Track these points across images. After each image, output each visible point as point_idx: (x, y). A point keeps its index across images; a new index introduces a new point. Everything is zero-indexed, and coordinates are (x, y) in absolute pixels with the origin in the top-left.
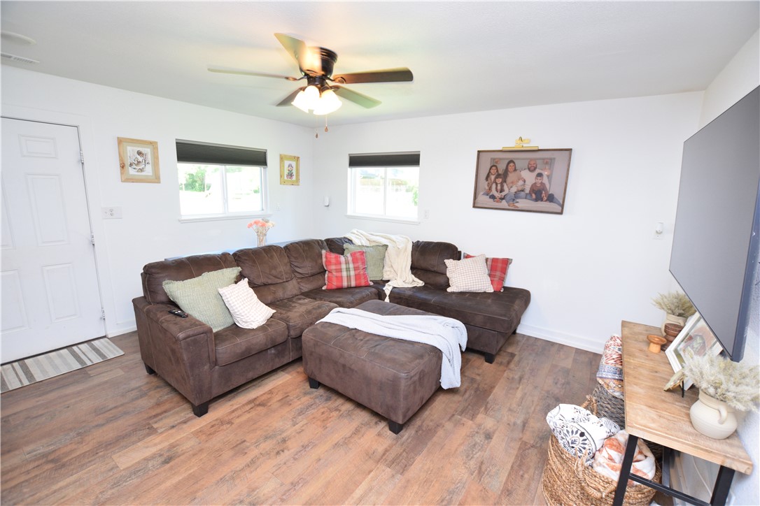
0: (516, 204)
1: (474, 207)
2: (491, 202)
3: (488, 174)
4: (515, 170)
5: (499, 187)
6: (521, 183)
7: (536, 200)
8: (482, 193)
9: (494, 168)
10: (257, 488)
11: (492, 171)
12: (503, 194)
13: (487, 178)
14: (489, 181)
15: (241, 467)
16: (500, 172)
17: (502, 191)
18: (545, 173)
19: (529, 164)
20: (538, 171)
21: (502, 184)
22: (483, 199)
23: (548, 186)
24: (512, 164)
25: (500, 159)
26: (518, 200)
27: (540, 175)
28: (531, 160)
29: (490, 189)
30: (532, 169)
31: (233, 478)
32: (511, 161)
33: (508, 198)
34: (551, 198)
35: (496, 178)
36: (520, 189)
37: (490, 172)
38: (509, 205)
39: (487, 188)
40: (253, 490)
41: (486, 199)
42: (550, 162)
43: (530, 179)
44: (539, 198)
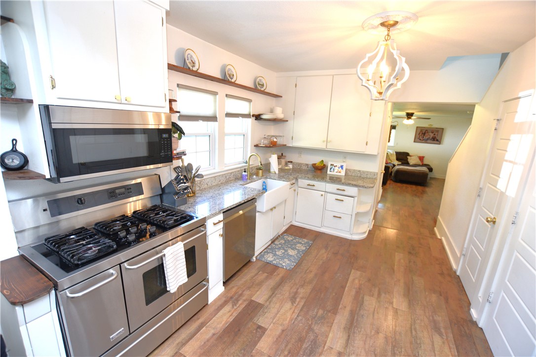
0: (427, 142)
4: (427, 133)
6: (429, 136)
9: (421, 132)
12: (424, 139)
13: (419, 134)
18: (436, 134)
21: (423, 136)
22: (417, 140)
27: (435, 134)
29: (420, 137)
30: (432, 133)
34: (437, 140)
41: (418, 140)
42: (437, 131)
43: (432, 135)
44: (434, 140)
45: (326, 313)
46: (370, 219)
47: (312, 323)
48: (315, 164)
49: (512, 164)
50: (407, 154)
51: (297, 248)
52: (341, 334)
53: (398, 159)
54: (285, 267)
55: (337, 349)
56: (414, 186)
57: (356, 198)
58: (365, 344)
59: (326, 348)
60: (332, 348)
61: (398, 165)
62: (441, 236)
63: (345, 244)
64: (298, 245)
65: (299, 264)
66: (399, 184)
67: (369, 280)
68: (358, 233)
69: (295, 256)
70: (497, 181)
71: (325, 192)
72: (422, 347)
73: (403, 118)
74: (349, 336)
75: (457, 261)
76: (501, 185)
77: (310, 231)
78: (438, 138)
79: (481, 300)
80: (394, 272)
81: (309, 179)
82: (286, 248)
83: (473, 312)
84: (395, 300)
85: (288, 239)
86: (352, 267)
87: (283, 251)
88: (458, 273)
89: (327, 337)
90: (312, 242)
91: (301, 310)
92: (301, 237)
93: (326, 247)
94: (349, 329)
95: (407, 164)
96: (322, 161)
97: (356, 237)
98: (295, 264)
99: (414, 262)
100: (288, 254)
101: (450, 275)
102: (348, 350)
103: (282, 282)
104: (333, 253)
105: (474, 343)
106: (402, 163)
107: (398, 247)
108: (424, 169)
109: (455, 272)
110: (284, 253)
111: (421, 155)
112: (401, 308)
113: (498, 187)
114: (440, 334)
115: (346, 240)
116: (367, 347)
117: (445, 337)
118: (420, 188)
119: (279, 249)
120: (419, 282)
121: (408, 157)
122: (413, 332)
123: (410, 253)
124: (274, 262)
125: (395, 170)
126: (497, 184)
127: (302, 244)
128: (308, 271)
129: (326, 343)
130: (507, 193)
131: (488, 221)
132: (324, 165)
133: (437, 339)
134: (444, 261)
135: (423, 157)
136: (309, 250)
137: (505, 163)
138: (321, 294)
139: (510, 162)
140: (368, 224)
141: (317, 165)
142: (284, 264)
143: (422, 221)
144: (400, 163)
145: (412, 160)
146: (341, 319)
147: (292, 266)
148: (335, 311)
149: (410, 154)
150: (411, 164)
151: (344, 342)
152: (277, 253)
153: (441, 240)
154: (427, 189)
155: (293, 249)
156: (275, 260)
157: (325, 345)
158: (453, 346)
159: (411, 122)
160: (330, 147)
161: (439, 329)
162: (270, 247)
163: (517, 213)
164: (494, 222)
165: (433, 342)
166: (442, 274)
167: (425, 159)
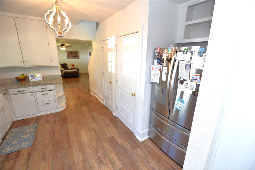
1: (68, 58)
24: (72, 53)
30: (74, 54)
34: (77, 57)
41: (69, 57)
42: (76, 53)
43: (74, 55)
44: (76, 57)
45: (67, 150)
46: (64, 98)
47: (63, 160)
48: (18, 77)
49: (111, 62)
50: (66, 64)
51: (28, 132)
52: (79, 153)
53: (62, 67)
54: (26, 147)
55: (81, 160)
56: (74, 78)
57: (55, 90)
58: (90, 149)
59: (76, 164)
60: (79, 162)
61: (64, 70)
62: (94, 94)
63: (57, 115)
64: (28, 130)
65: (35, 140)
66: (68, 79)
67: (78, 124)
68: (61, 107)
69: (30, 137)
70: (108, 69)
71: (34, 92)
72: (107, 134)
73: (60, 47)
74: (82, 151)
75: (103, 100)
76: (110, 70)
77: (31, 119)
78: (77, 56)
79: (115, 109)
80: (85, 115)
81: (17, 87)
82: (19, 136)
83: (114, 114)
84: (91, 125)
85: (17, 130)
86: (67, 123)
87: (18, 140)
88: (105, 105)
89: (74, 159)
90: (37, 124)
91: (53, 159)
92: (26, 125)
93: (47, 122)
94: (81, 148)
95: (68, 69)
96: (23, 74)
97: (61, 110)
98: (32, 141)
99: (90, 108)
100: (23, 139)
101: (103, 107)
102: (85, 156)
103: (30, 156)
104: (53, 123)
105: (118, 123)
106: (65, 69)
107: (81, 105)
108: (76, 70)
109: (104, 105)
110: (19, 140)
111: (73, 64)
112: (95, 127)
113: (109, 71)
114: (110, 126)
115: (56, 113)
116: (91, 149)
117: (111, 126)
118: (77, 79)
119: (13, 140)
120: (95, 114)
121: (67, 66)
122: (102, 131)
123: (87, 105)
124: (14, 150)
125: (63, 72)
126: (108, 70)
127: (30, 128)
128: (44, 140)
129: (75, 162)
130: (112, 72)
131: (109, 83)
132: (25, 77)
133: (110, 129)
134: (99, 103)
135: (74, 65)
136: (37, 129)
137: (109, 62)
138: (59, 145)
139: (110, 62)
140: (64, 101)
141: (19, 78)
142: (24, 146)
143: (85, 92)
144: (64, 69)
145: (69, 67)
146: (75, 148)
147: (31, 143)
148: (70, 146)
149: (68, 64)
150: (69, 69)
151: (82, 155)
152: (13, 143)
153: (94, 96)
154: (80, 78)
155: (25, 134)
156: (14, 148)
157: (75, 163)
158: (114, 127)
159: (64, 49)
160: (27, 65)
161: (108, 125)
162: (3, 144)
163: (117, 78)
164: (111, 83)
165: (109, 130)
166: (100, 107)
167: (74, 66)
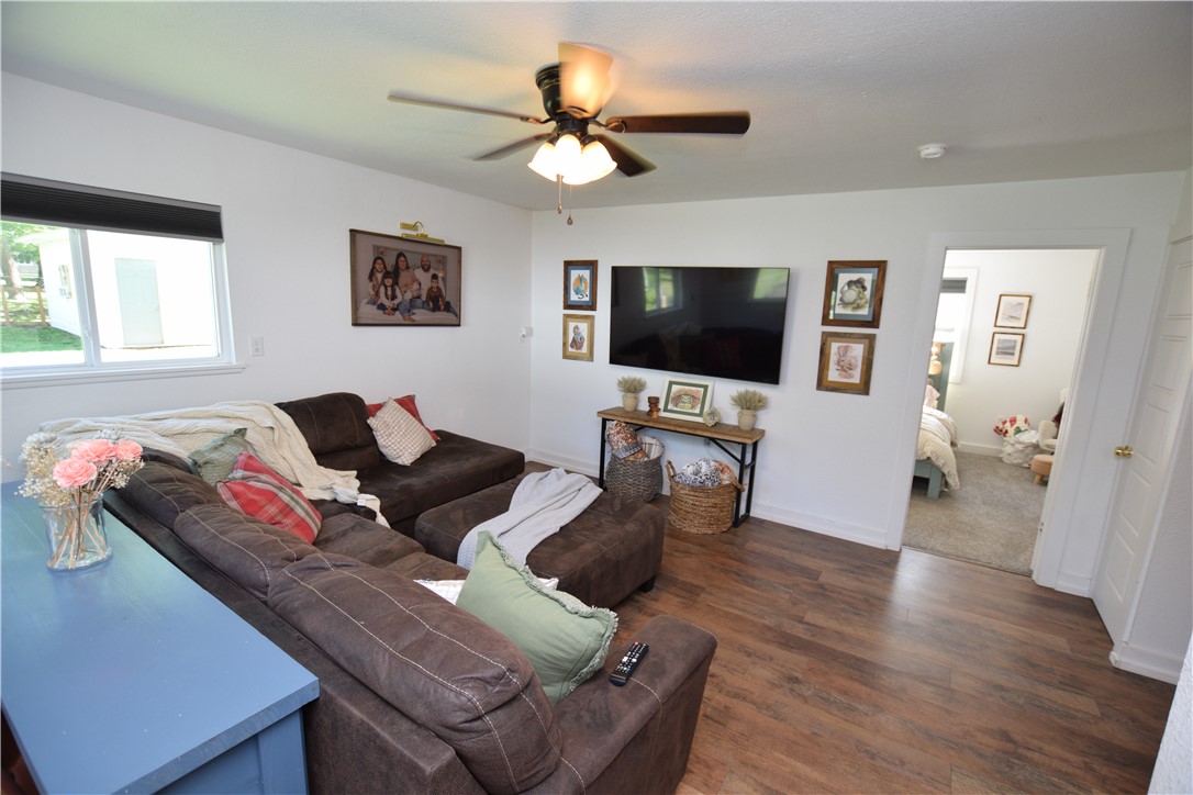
0: (413, 317)
1: (356, 324)
2: (380, 316)
3: (372, 270)
4: (408, 268)
5: (389, 293)
6: (416, 286)
7: (434, 310)
8: (366, 301)
9: (379, 261)
10: (769, 682)
11: (377, 266)
12: (396, 302)
13: (371, 276)
14: (375, 281)
15: (750, 705)
16: (389, 269)
17: (394, 297)
18: (440, 275)
19: (422, 261)
20: (432, 271)
21: (392, 286)
23: (444, 292)
24: (402, 259)
25: (387, 248)
26: (414, 311)
27: (435, 276)
28: (424, 255)
29: (377, 294)
30: (426, 268)
31: (769, 707)
32: (401, 255)
33: (402, 307)
35: (384, 277)
36: (416, 295)
37: (374, 267)
38: (404, 319)
39: (372, 293)
40: (773, 684)
41: (371, 312)
42: (442, 261)
43: (425, 281)
78: (448, 297)
